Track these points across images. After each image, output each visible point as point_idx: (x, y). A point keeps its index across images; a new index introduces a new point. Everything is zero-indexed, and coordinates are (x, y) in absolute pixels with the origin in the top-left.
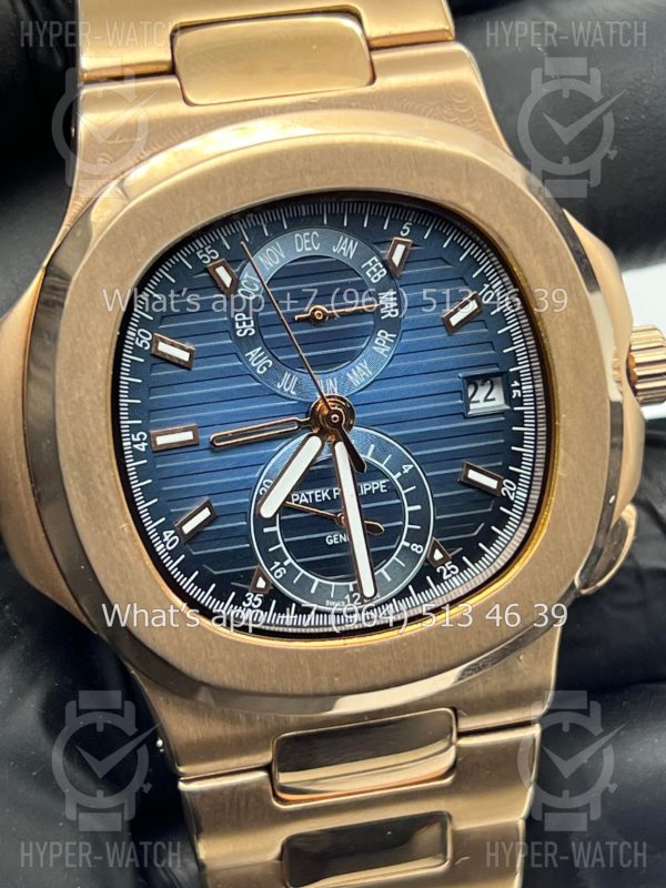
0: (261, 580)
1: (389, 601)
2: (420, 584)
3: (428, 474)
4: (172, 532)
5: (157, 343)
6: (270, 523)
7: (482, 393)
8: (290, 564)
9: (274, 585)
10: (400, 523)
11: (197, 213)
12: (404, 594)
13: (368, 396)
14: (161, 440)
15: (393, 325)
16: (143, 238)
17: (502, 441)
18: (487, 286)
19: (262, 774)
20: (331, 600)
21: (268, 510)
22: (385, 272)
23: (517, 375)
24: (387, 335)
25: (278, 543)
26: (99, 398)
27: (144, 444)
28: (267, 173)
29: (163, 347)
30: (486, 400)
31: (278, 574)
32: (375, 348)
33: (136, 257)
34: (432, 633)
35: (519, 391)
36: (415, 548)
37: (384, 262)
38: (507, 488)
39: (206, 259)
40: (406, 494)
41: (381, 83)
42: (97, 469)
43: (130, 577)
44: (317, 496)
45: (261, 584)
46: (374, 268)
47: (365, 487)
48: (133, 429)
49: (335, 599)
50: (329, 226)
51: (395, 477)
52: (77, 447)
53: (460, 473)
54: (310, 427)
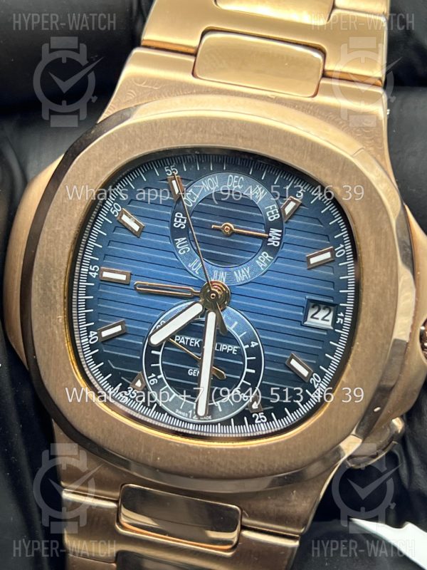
0: (139, 381)
1: (216, 424)
2: (239, 420)
3: (266, 353)
4: (96, 333)
5: (122, 215)
6: (158, 348)
7: (322, 314)
8: (161, 379)
9: (146, 387)
10: (239, 377)
11: (164, 140)
12: (227, 423)
13: (244, 290)
14: (106, 275)
15: (273, 251)
16: (127, 147)
17: (320, 348)
18: (342, 246)
19: (113, 505)
20: (180, 410)
21: (156, 339)
22: (279, 216)
23: (344, 309)
24: (268, 256)
25: (158, 363)
26: (69, 234)
27: (96, 274)
28: (215, 129)
29: (125, 218)
30: (323, 319)
31: (152, 382)
32: (257, 261)
33: (118, 156)
34: (229, 452)
35: (342, 320)
36: (243, 396)
37: (279, 210)
38: (314, 379)
39: (169, 173)
40: (248, 360)
41: (319, 99)
42: (55, 277)
43: (54, 349)
44: (191, 342)
45: (139, 384)
46: (272, 212)
47: (223, 347)
48: (92, 263)
49: (182, 411)
50: (253, 176)
51: (245, 347)
52: (47, 259)
53: (286, 359)
54: (198, 297)
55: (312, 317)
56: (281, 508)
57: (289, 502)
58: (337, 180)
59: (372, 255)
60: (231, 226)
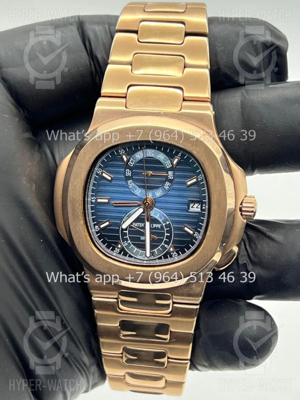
1: (155, 259)
2: (165, 257)
3: (173, 226)
4: (98, 226)
5: (103, 173)
6: (126, 229)
7: (196, 205)
8: (129, 243)
9: (123, 247)
10: (163, 238)
12: (160, 258)
13: (160, 200)
14: (99, 200)
15: (171, 181)
17: (197, 221)
18: (200, 175)
19: (116, 300)
21: (124, 226)
22: (171, 166)
23: (205, 203)
24: (169, 184)
25: (127, 236)
29: (104, 175)
30: (197, 208)
31: (125, 245)
32: (164, 186)
35: (205, 207)
36: (166, 246)
37: (171, 163)
38: (196, 235)
39: (121, 152)
40: (166, 230)
41: (183, 111)
42: (77, 205)
43: (80, 236)
45: (120, 246)
46: (168, 164)
47: (155, 225)
48: (92, 196)
49: (140, 255)
50: (158, 149)
51: (164, 225)
52: (73, 198)
53: (182, 227)
54: (141, 205)
55: (192, 207)
56: (189, 292)
57: (192, 289)
58: (194, 148)
59: (213, 178)
60: (151, 172)
